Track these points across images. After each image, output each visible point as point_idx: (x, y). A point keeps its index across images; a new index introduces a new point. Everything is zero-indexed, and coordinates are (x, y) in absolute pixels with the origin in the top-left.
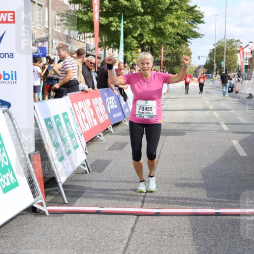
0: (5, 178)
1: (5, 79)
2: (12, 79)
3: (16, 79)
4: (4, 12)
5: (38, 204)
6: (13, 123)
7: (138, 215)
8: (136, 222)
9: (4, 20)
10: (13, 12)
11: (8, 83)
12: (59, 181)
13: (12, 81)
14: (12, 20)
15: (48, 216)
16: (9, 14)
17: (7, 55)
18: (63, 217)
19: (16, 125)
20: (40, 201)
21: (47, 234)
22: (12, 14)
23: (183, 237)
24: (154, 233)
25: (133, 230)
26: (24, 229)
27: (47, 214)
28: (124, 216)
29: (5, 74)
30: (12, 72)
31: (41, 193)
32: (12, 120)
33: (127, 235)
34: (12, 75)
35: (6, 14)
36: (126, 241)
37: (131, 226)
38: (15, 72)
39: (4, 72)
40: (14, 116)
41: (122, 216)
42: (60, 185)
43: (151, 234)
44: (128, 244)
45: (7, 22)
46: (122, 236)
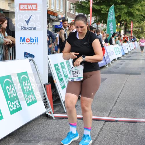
0: (29, 98)
1: (31, 42)
2: (35, 42)
3: (37, 42)
4: (31, 4)
5: (49, 112)
6: (35, 66)
7: (106, 121)
8: (104, 125)
9: (32, 9)
10: (36, 4)
11: (33, 44)
12: (62, 100)
13: (35, 43)
14: (36, 9)
15: (54, 119)
16: (34, 5)
17: (33, 28)
18: (63, 120)
19: (37, 68)
20: (50, 111)
21: (52, 130)
22: (36, 5)
23: (130, 135)
24: (113, 132)
25: (101, 130)
26: (39, 126)
27: (54, 118)
28: (97, 121)
29: (31, 39)
30: (35, 38)
31: (50, 107)
32: (35, 65)
33: (97, 133)
34: (35, 39)
35: (32, 5)
36: (96, 136)
37: (100, 127)
38: (37, 38)
39: (31, 38)
40: (36, 63)
41: (96, 121)
42: (62, 102)
43: (111, 132)
44: (97, 138)
45: (33, 10)
46: (94, 133)
